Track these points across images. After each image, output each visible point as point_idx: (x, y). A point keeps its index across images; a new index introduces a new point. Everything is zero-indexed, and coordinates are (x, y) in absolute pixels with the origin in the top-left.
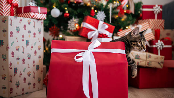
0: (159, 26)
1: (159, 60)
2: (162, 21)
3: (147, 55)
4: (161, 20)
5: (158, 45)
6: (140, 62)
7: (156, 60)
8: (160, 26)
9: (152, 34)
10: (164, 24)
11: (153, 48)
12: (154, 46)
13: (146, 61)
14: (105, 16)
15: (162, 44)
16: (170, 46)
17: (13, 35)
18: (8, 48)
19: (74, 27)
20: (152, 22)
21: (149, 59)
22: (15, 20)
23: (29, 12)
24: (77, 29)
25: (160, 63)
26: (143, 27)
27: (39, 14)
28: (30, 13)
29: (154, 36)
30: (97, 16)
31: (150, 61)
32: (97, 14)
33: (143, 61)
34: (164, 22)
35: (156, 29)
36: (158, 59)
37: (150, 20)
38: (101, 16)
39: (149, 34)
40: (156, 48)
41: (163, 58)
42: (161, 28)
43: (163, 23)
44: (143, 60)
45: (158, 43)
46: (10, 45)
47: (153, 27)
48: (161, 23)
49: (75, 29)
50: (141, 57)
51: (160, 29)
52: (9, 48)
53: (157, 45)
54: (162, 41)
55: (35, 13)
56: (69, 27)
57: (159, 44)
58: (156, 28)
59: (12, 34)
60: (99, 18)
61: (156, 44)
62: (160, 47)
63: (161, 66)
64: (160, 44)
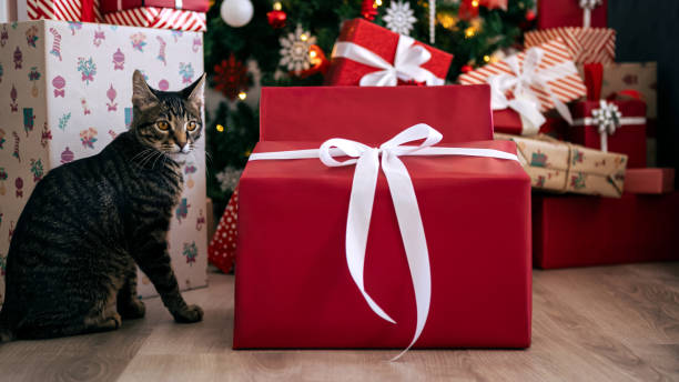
0: (599, 52)
1: (611, 170)
2: (607, 34)
3: (570, 151)
4: (604, 31)
5: (602, 118)
6: (547, 176)
7: (601, 169)
8: (603, 53)
9: (579, 79)
10: (616, 43)
11: (583, 127)
12: (588, 121)
13: (567, 171)
14: (413, 20)
15: (613, 114)
16: (639, 121)
17: (64, 88)
18: (47, 136)
19: (302, 58)
20: (576, 37)
21: (578, 167)
22: (73, 34)
23: (139, 8)
24: (312, 66)
25: (613, 178)
26: (546, 55)
27: (178, 12)
28: (143, 10)
29: (583, 87)
30: (387, 18)
31: (580, 173)
32: (385, 14)
33: (557, 174)
34: (614, 38)
35: (588, 62)
36: (607, 163)
37: (569, 31)
38: (400, 19)
39: (569, 81)
40: (595, 128)
41: (622, 160)
42: (606, 57)
43: (611, 43)
44: (558, 171)
45: (601, 112)
46: (53, 127)
47: (578, 53)
48: (603, 41)
49: (306, 66)
50: (549, 160)
51: (603, 63)
52: (51, 138)
53: (599, 115)
54: (615, 104)
55: (162, 8)
56: (283, 62)
57: (605, 114)
58: (587, 58)
59: (64, 85)
60: (395, 25)
61: (595, 112)
62: (607, 122)
63: (618, 190)
64: (609, 115)
